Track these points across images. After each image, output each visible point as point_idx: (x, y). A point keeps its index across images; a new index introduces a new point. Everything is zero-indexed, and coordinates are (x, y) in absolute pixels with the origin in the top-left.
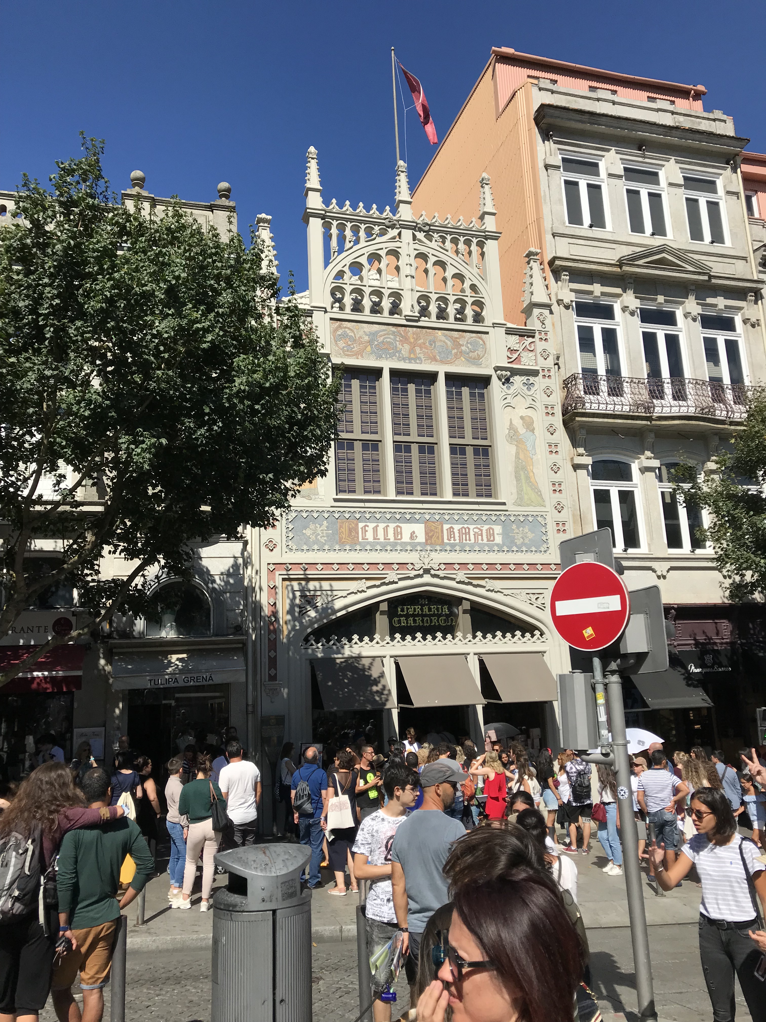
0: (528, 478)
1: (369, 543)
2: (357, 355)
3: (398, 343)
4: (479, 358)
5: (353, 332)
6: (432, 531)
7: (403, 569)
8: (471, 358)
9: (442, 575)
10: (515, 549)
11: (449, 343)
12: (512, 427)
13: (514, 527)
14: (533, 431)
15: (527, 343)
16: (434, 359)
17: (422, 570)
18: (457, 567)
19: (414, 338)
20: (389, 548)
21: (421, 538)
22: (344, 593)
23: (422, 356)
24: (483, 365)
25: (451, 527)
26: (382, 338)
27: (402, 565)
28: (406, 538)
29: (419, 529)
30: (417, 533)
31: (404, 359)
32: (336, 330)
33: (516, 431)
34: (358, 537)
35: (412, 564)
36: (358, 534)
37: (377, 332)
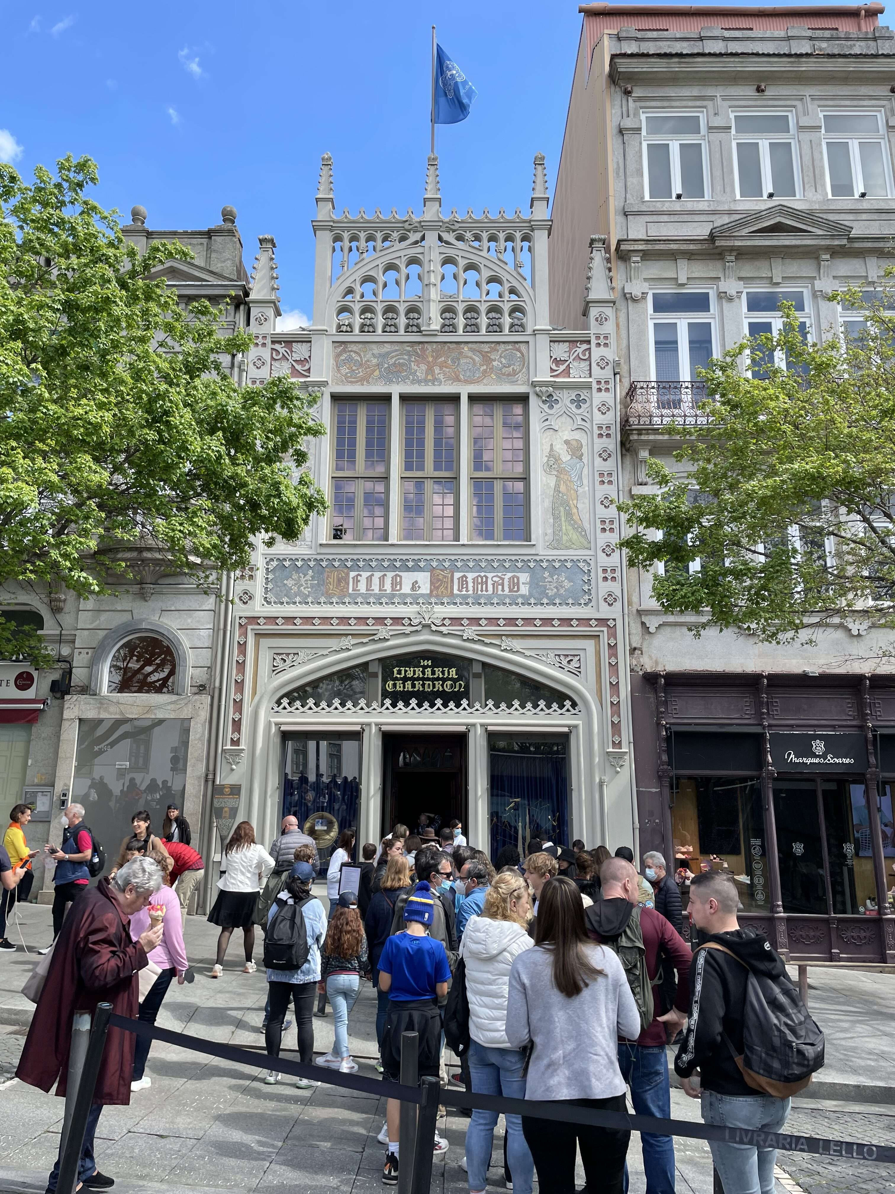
0: (569, 514)
1: (360, 595)
2: (361, 381)
3: (412, 364)
4: (515, 373)
5: (360, 355)
6: (439, 580)
7: (398, 624)
8: (504, 374)
9: (446, 632)
10: (545, 601)
11: (477, 359)
12: (552, 455)
13: (546, 574)
14: (580, 458)
15: (580, 351)
16: (457, 379)
17: (420, 626)
18: (465, 622)
19: (432, 356)
20: (383, 600)
21: (425, 589)
22: (325, 652)
23: (441, 376)
24: (519, 382)
25: (464, 576)
26: (393, 360)
27: (397, 620)
28: (406, 589)
29: (424, 579)
30: (420, 583)
31: (419, 382)
32: (338, 355)
33: (557, 459)
34: (348, 590)
35: (409, 619)
36: (348, 584)
37: (388, 353)
